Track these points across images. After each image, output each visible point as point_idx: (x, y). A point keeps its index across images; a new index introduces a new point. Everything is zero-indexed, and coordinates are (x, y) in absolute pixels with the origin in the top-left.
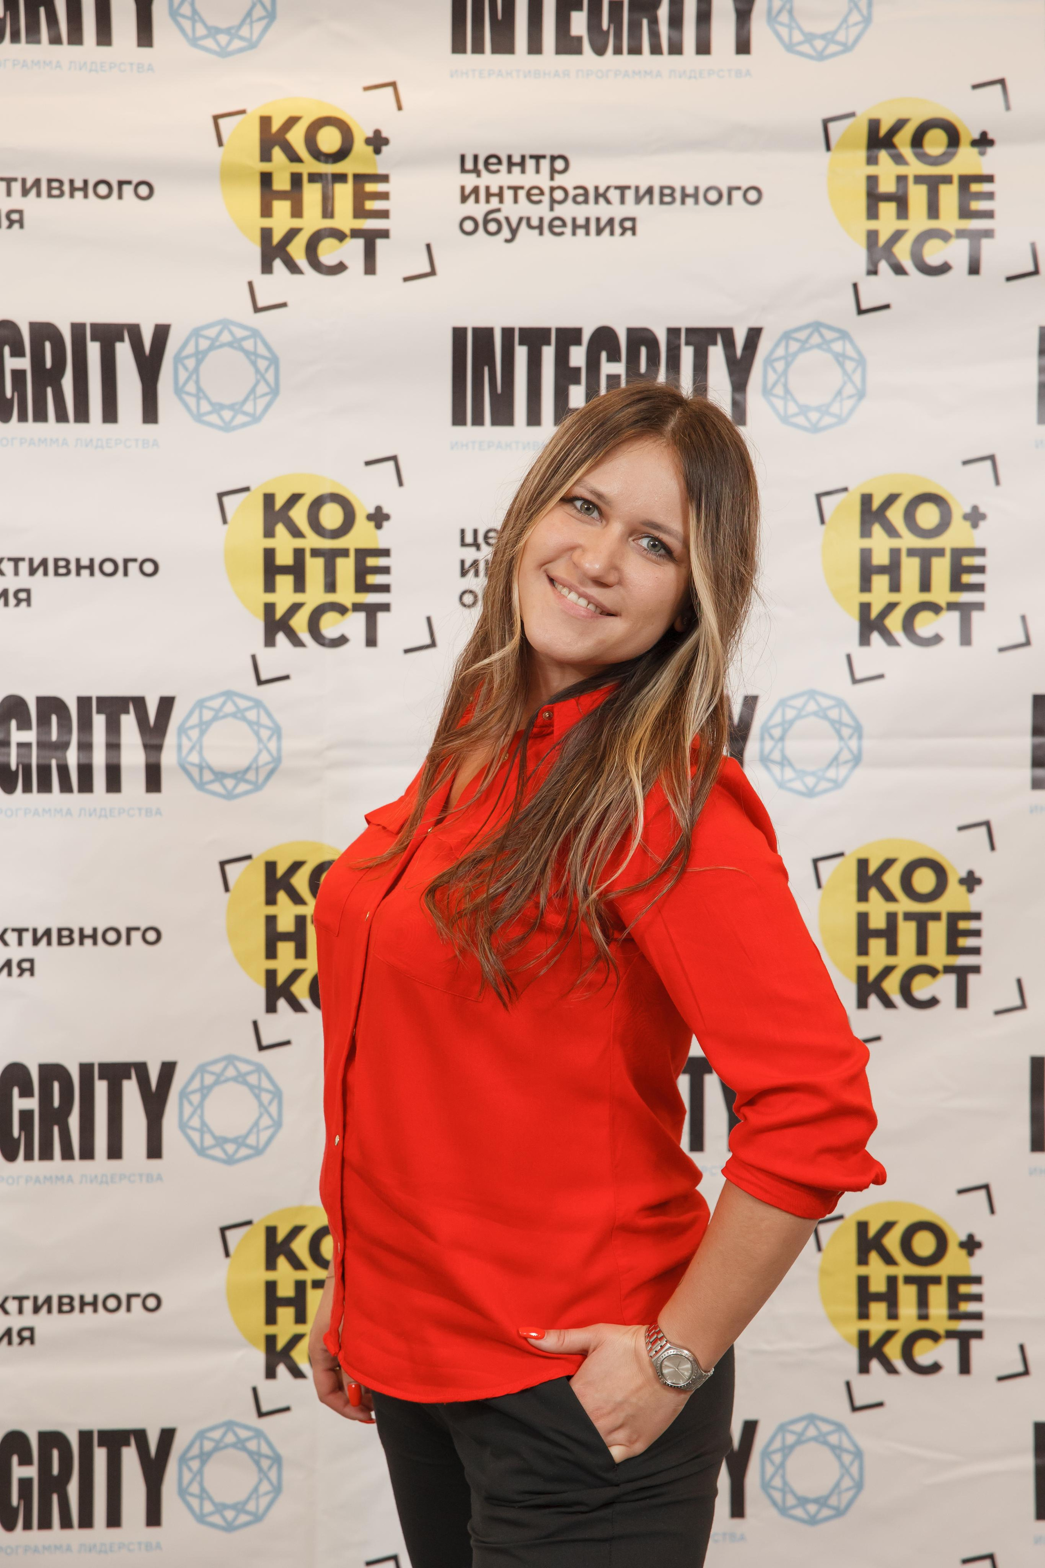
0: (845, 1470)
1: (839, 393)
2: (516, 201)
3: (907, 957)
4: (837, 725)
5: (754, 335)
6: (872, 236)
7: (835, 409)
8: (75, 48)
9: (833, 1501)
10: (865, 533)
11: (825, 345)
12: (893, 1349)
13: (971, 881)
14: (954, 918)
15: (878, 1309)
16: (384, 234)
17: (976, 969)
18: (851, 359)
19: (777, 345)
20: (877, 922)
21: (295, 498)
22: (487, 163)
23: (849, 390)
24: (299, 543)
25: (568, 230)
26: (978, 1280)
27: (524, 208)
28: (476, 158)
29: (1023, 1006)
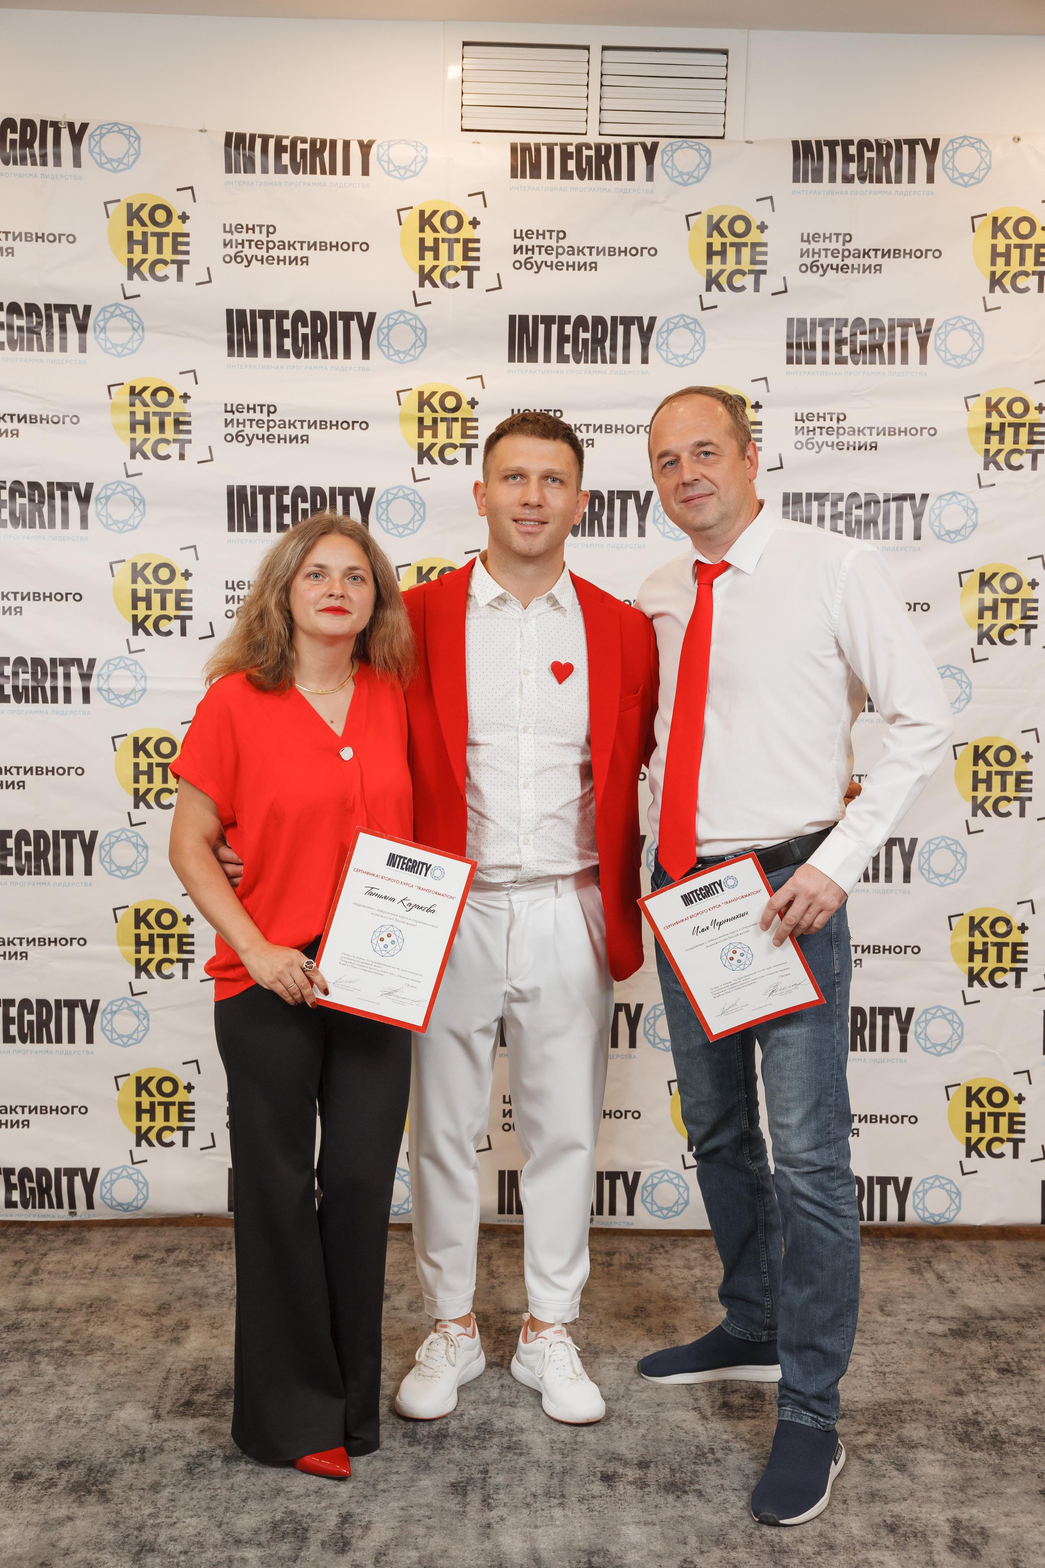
5: (649, 495)
8: (334, 360)
16: (476, 446)
21: (432, 569)
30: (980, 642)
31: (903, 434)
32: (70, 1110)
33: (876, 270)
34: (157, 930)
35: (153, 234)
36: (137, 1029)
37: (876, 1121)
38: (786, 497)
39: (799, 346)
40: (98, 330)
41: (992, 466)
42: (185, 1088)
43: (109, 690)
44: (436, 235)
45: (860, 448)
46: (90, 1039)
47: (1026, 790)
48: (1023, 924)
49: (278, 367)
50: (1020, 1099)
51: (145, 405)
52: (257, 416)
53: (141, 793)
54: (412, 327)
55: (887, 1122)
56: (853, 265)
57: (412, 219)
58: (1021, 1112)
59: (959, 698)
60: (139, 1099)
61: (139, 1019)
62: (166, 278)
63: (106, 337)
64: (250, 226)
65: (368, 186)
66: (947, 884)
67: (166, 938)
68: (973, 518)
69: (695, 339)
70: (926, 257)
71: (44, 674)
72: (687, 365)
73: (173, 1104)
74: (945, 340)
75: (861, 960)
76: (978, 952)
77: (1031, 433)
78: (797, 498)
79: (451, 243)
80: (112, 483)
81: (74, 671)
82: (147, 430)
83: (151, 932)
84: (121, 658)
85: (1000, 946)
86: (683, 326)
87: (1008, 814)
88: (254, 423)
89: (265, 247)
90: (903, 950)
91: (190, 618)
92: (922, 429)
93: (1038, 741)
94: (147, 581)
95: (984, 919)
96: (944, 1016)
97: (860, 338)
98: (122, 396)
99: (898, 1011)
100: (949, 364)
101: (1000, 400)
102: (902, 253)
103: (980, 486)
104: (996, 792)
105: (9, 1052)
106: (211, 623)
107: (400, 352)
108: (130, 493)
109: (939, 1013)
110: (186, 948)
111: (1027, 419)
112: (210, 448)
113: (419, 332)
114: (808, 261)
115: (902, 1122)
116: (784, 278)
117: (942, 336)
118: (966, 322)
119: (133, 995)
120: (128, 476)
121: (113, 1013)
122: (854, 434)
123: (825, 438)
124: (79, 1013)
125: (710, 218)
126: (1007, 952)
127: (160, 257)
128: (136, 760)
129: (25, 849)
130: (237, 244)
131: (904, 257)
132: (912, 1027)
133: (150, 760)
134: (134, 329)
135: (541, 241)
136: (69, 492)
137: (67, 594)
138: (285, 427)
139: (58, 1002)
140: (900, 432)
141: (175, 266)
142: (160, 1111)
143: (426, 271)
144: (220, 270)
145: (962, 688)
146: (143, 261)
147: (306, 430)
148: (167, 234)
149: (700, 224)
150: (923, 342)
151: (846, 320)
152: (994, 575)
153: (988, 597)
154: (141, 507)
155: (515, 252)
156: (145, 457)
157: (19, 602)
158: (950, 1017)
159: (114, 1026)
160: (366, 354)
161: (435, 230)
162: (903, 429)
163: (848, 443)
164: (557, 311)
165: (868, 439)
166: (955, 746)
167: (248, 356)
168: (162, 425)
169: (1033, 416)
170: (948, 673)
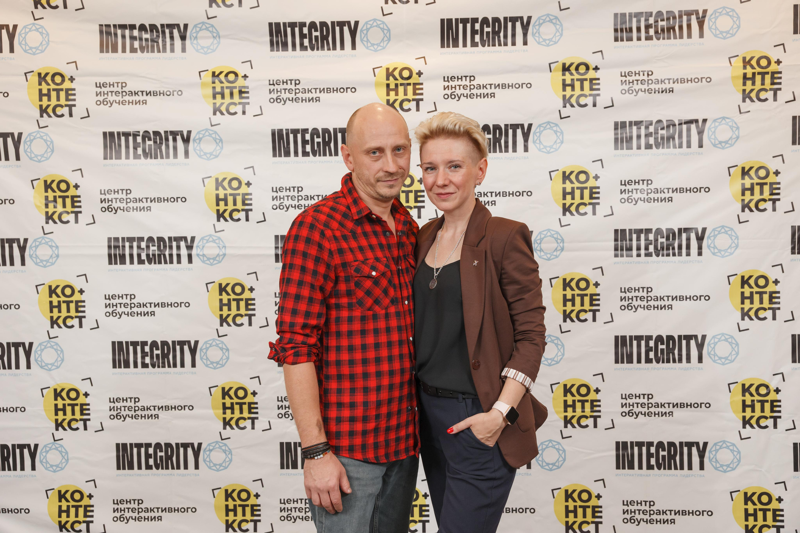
0: (560, 455)
1: (556, 142)
2: (460, 89)
3: (578, 307)
4: (556, 239)
5: (530, 126)
6: (564, 96)
7: (554, 146)
8: (334, 51)
9: (557, 464)
10: (564, 182)
11: (551, 128)
12: (574, 421)
13: (597, 285)
14: (592, 295)
15: (570, 409)
16: (422, 100)
17: (598, 310)
19: (537, 128)
20: (569, 297)
22: (451, 79)
23: (558, 141)
25: (475, 97)
26: (599, 401)
27: (462, 91)
28: (448, 77)
29: (613, 321)
30: (743, 211)
31: (689, 82)
32: (186, 510)
34: (236, 400)
36: (225, 460)
37: (686, 514)
38: (616, 124)
39: (622, 30)
40: (193, 38)
41: (747, 100)
42: (255, 496)
43: (204, 255)
45: (662, 92)
46: (197, 467)
47: (776, 303)
48: (777, 388)
49: (300, 57)
50: (780, 500)
51: (221, 82)
52: (289, 86)
53: (224, 317)
54: (381, 28)
55: (693, 515)
58: (781, 508)
59: (730, 246)
60: (227, 503)
61: (226, 454)
62: (232, 5)
63: (198, 42)
66: (727, 364)
67: (241, 405)
68: (737, 132)
69: (556, 29)
71: (165, 247)
73: (248, 506)
74: (715, 22)
75: (672, 412)
76: (748, 406)
77: (773, 78)
78: (623, 124)
80: (203, 130)
81: (183, 244)
82: (223, 97)
83: (232, 401)
84: (210, 236)
85: (762, 402)
86: (549, 21)
87: (765, 318)
88: (287, 91)
90: (699, 405)
91: (251, 210)
92: (702, 78)
93: (783, 272)
94: (225, 189)
95: (751, 385)
96: (728, 447)
97: (661, 23)
98: (207, 77)
99: (697, 444)
100: (718, 37)
101: (752, 58)
103: (740, 113)
104: (757, 305)
105: (149, 475)
106: (263, 213)
107: (374, 44)
108: (214, 136)
109: (724, 446)
110: (253, 410)
111: (770, 69)
112: (261, 107)
113: (385, 32)
115: (703, 515)
117: (713, 20)
118: (728, 10)
119: (222, 439)
120: (212, 126)
121: (210, 451)
122: (658, 83)
123: (640, 86)
124: (190, 451)
126: (767, 406)
128: (221, 297)
129: (156, 352)
132: (707, 454)
133: (229, 297)
134: (214, 37)
136: (177, 137)
137: (177, 198)
138: (305, 93)
139: (177, 444)
140: (688, 81)
142: (239, 510)
147: (318, 94)
150: (701, 24)
151: (651, 13)
152: (751, 168)
153: (748, 182)
154: (220, 144)
156: (222, 114)
157: (149, 204)
158: (731, 448)
159: (211, 459)
160: (354, 46)
163: (655, 89)
164: (470, 15)
165: (667, 86)
166: (728, 277)
167: (282, 51)
168: (232, 94)
169: (773, 67)
170: (723, 230)
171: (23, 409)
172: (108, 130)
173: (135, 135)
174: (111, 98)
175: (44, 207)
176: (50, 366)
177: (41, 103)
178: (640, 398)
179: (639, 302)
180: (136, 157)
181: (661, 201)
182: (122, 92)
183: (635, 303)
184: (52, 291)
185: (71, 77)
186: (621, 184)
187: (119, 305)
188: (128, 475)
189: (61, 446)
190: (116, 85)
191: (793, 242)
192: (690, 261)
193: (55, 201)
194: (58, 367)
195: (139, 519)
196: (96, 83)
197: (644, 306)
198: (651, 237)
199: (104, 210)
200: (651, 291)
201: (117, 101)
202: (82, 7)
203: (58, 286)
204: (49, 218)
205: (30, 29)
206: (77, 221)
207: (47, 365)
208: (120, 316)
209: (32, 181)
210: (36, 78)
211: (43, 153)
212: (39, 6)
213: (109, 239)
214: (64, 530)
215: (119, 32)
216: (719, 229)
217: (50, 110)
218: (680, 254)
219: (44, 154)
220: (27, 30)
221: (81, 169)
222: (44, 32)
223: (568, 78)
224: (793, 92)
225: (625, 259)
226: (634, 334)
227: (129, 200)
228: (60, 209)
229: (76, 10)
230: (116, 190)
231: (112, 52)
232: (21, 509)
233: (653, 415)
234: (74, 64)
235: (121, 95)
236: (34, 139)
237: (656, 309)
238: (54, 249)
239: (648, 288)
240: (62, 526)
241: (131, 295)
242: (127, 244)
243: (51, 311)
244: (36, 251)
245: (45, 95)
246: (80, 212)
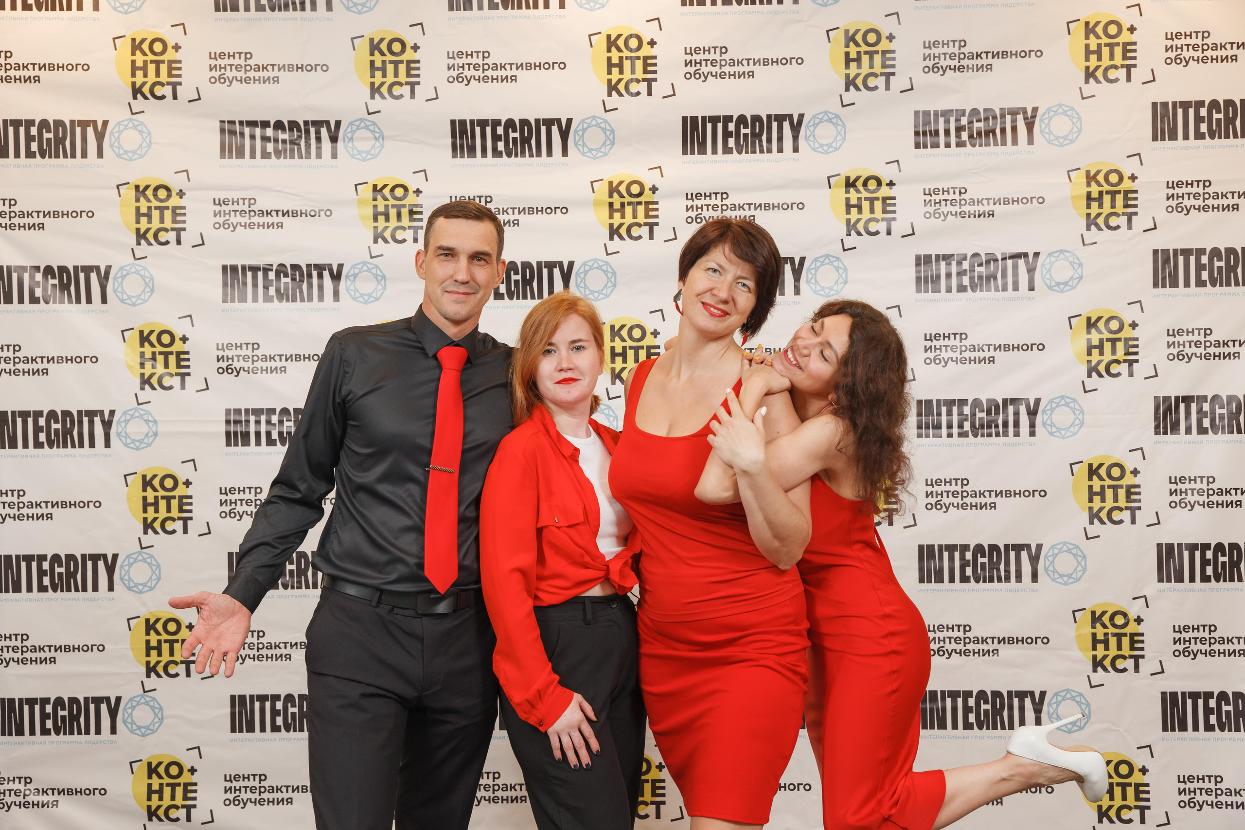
1: (837, 281)
2: (708, 210)
5: (803, 259)
6: (848, 221)
7: (835, 288)
8: (539, 159)
11: (831, 263)
16: (657, 224)
17: (896, 510)
18: (841, 268)
19: (812, 263)
21: (623, 326)
22: (696, 196)
23: (841, 280)
24: (624, 344)
27: (711, 213)
28: (692, 194)
29: (915, 525)
30: (1089, 376)
31: (1016, 203)
33: (988, 69)
35: (391, 62)
38: (918, 258)
39: (925, 133)
40: (347, 140)
41: (1093, 227)
44: (621, 54)
45: (979, 216)
47: (1135, 501)
48: (1139, 617)
49: (493, 165)
50: (1144, 771)
51: (386, 199)
54: (602, 129)
56: (968, 66)
57: (601, 42)
58: (1146, 782)
59: (1073, 423)
62: (401, 96)
63: (353, 145)
64: (469, 53)
65: (564, 17)
66: (1070, 583)
68: (1079, 271)
69: (838, 131)
70: (1030, 57)
72: (831, 152)
74: (1048, 124)
75: (997, 650)
76: (1100, 642)
77: (1126, 198)
78: (928, 259)
79: (633, 60)
80: (359, 264)
82: (387, 219)
85: (1119, 636)
86: (827, 121)
87: (1121, 522)
89: (481, 69)
90: (1034, 640)
92: (1032, 198)
93: (1144, 459)
95: (1104, 613)
96: (1073, 698)
97: (976, 125)
98: (366, 192)
99: (1032, 694)
100: (1052, 144)
101: (1098, 172)
102: (1009, 54)
103: (1084, 244)
105: (275, 739)
107: (593, 150)
108: (374, 271)
109: (1069, 696)
111: (1122, 187)
113: (608, 133)
114: (930, 64)
116: (911, 78)
117: (1046, 121)
118: (1066, 109)
120: (372, 257)
122: (974, 205)
123: (950, 208)
125: (847, 31)
126: (1126, 641)
127: (396, 80)
130: (459, 67)
131: (1011, 57)
132: (1045, 708)
134: (375, 138)
135: (707, 56)
136: (324, 272)
140: (1013, 201)
141: (409, 87)
143: (613, 83)
144: (446, 89)
145: (1075, 415)
146: (382, 84)
147: (516, 216)
148: (402, 62)
149: (839, 37)
150: (1030, 126)
151: (964, 111)
152: (1099, 318)
153: (1095, 338)
154: (383, 282)
155: (686, 65)
156: (386, 241)
157: (284, 363)
158: (1078, 699)
160: (565, 152)
161: (619, 50)
162: (1015, 199)
163: (969, 211)
164: (722, 113)
165: (986, 208)
166: (1071, 465)
167: (468, 157)
168: (399, 216)
169: (1127, 185)
170: (1063, 402)
171: (102, 648)
172: (229, 263)
173: (266, 270)
174: (234, 219)
175: (138, 366)
176: (140, 587)
177: (138, 226)
178: (953, 631)
179: (951, 499)
180: (268, 299)
181: (980, 362)
182: (250, 211)
183: (946, 500)
184: (147, 483)
185: (181, 191)
186: (926, 339)
187: (239, 503)
188: (246, 740)
189: (154, 699)
190: (241, 202)
191: (1157, 418)
192: (1019, 444)
193: (154, 359)
194: (152, 589)
195: (261, 802)
196: (214, 199)
197: (958, 504)
198: (967, 410)
199: (221, 371)
200: (967, 484)
201: (243, 224)
202: (197, 97)
203: (155, 476)
204: (145, 381)
205: (126, 126)
206: (183, 387)
207: (137, 585)
208: (241, 517)
209: (123, 331)
210: (133, 192)
211: (139, 294)
212: (139, 96)
213: (228, 412)
214: (154, 818)
215: (247, 131)
216: (1057, 401)
217: (150, 236)
218: (1006, 434)
219: (140, 296)
220: (122, 128)
221: (190, 316)
222: (145, 130)
223: (853, 196)
224: (1153, 218)
225: (931, 440)
226: (945, 542)
227: (255, 358)
228: (160, 369)
229: (190, 101)
230: (239, 344)
231: (236, 158)
232: (94, 789)
233: (971, 654)
234: (185, 173)
235: (247, 215)
236: (128, 274)
237: (974, 508)
238: (151, 424)
239: (962, 480)
240: (152, 814)
241: (256, 488)
242: (252, 418)
243: (145, 511)
244: (125, 427)
245: (144, 215)
246: (189, 374)
